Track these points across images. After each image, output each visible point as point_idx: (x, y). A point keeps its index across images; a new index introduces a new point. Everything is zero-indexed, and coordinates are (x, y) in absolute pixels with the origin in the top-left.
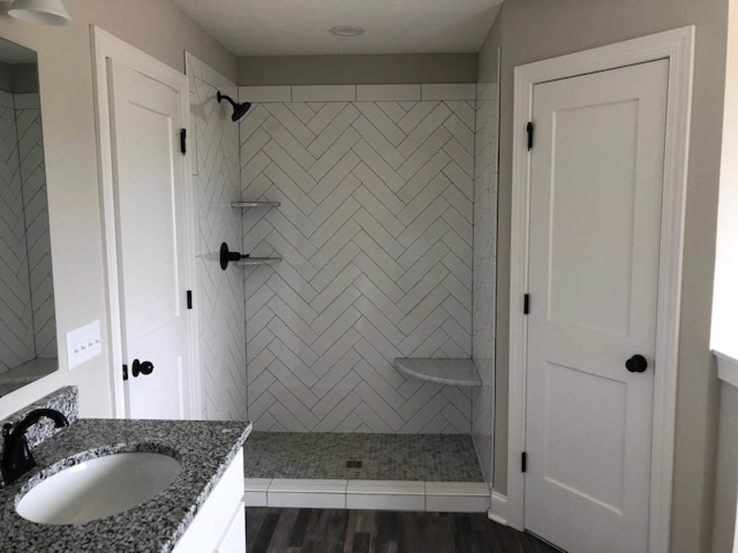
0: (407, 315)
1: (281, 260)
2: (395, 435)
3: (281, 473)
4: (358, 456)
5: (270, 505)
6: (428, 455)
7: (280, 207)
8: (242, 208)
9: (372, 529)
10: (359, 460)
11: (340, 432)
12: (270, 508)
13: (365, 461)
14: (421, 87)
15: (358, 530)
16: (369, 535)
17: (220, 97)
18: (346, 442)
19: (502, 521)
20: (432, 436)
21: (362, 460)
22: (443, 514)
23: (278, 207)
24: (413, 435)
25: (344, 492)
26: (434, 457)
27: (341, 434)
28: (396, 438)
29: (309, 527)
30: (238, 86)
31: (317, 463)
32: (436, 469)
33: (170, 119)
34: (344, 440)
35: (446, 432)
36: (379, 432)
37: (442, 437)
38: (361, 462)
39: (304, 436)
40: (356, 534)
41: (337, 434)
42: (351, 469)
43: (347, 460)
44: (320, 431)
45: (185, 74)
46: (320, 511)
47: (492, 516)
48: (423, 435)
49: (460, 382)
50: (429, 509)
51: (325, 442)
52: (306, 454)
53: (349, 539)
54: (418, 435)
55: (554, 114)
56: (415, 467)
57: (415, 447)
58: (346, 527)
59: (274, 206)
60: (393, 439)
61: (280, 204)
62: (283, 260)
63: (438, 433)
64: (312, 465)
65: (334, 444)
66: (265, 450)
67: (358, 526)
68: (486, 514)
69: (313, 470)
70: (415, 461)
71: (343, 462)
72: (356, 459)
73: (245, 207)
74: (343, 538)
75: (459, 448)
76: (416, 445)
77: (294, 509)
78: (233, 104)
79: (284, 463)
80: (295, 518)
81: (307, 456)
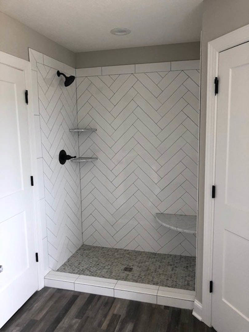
0: (162, 191)
1: (97, 159)
2: (156, 254)
3: (89, 271)
4: (132, 265)
5: (76, 290)
6: (170, 268)
7: (97, 131)
8: (78, 132)
9: (123, 313)
10: (131, 267)
11: (128, 249)
12: (75, 291)
13: (135, 268)
14: (171, 63)
15: (115, 312)
16: (120, 316)
17: (59, 74)
18: (129, 255)
19: (200, 318)
20: (175, 256)
21: (133, 267)
22: (167, 307)
23: (96, 132)
24: (165, 255)
25: (113, 288)
26: (173, 269)
27: (128, 250)
28: (155, 255)
29: (91, 306)
30: (76, 68)
31: (109, 267)
32: (171, 277)
33: (15, 85)
34: (128, 254)
35: (184, 254)
36: (148, 251)
37: (181, 257)
38: (133, 268)
39: (109, 250)
40: (114, 314)
41: (125, 250)
42: (126, 272)
43: (126, 266)
44: (117, 248)
45: (29, 61)
46: (100, 297)
47: (194, 314)
48: (171, 255)
49: (185, 231)
50: (159, 303)
51: (118, 254)
52: (106, 261)
53: (109, 318)
54: (168, 255)
55: (230, 70)
56: (160, 274)
57: (163, 262)
58: (110, 309)
59: (94, 131)
60: (154, 256)
61: (96, 130)
62: (98, 159)
63: (179, 254)
64: (106, 267)
65: (122, 256)
66: (87, 256)
67: (116, 310)
68: (191, 311)
69: (106, 270)
70: (160, 271)
71: (124, 267)
72: (130, 266)
73: (80, 132)
74: (105, 316)
75: (188, 265)
76: (165, 261)
77: (87, 293)
78: (65, 77)
79: (92, 265)
80: (86, 300)
81: (106, 262)
